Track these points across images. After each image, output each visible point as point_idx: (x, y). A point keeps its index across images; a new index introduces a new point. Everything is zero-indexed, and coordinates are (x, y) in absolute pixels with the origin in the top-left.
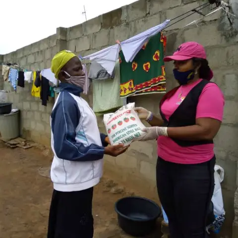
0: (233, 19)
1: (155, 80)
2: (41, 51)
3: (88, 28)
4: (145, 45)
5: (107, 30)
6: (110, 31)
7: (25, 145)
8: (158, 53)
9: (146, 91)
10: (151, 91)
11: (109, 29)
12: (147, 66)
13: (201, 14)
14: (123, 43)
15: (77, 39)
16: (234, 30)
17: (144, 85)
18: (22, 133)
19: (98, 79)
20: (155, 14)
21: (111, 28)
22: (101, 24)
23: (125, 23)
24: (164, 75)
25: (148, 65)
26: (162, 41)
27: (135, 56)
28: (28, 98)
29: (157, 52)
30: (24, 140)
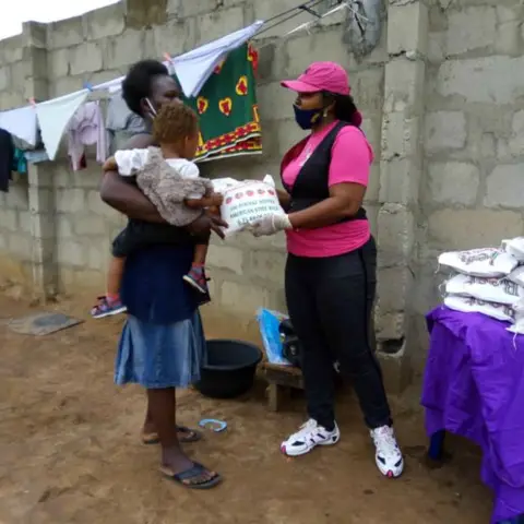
0: (366, 24)
1: (241, 131)
3: (96, 26)
4: (220, 66)
5: (139, 32)
6: (145, 34)
8: (244, 80)
9: (228, 151)
10: (238, 151)
11: (143, 29)
12: (225, 106)
13: (314, 13)
14: (178, 61)
15: (72, 47)
16: (368, 44)
17: (223, 141)
19: (129, 130)
20: (234, 6)
21: (147, 29)
22: (125, 18)
23: (175, 20)
24: (257, 120)
25: (227, 103)
26: (250, 58)
27: (201, 85)
29: (241, 80)
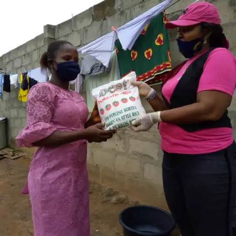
1: (159, 68)
2: (28, 54)
3: (78, 23)
4: (145, 30)
5: (100, 22)
6: (102, 23)
7: (12, 156)
8: (161, 36)
11: (102, 20)
12: (148, 54)
14: (120, 30)
15: (67, 36)
17: (147, 75)
18: (9, 142)
19: (92, 74)
21: (103, 20)
22: (93, 16)
23: (119, 12)
24: (170, 60)
25: (150, 52)
27: (134, 41)
28: (16, 105)
30: (13, 150)
